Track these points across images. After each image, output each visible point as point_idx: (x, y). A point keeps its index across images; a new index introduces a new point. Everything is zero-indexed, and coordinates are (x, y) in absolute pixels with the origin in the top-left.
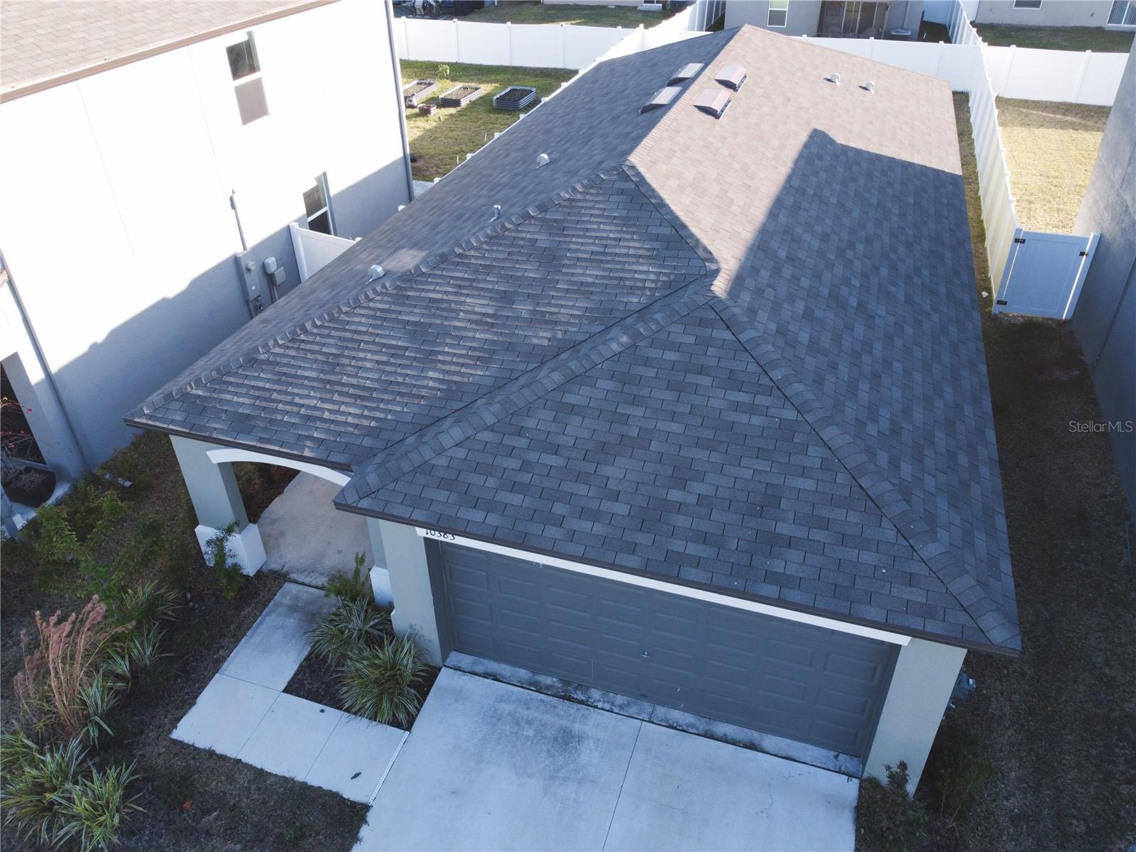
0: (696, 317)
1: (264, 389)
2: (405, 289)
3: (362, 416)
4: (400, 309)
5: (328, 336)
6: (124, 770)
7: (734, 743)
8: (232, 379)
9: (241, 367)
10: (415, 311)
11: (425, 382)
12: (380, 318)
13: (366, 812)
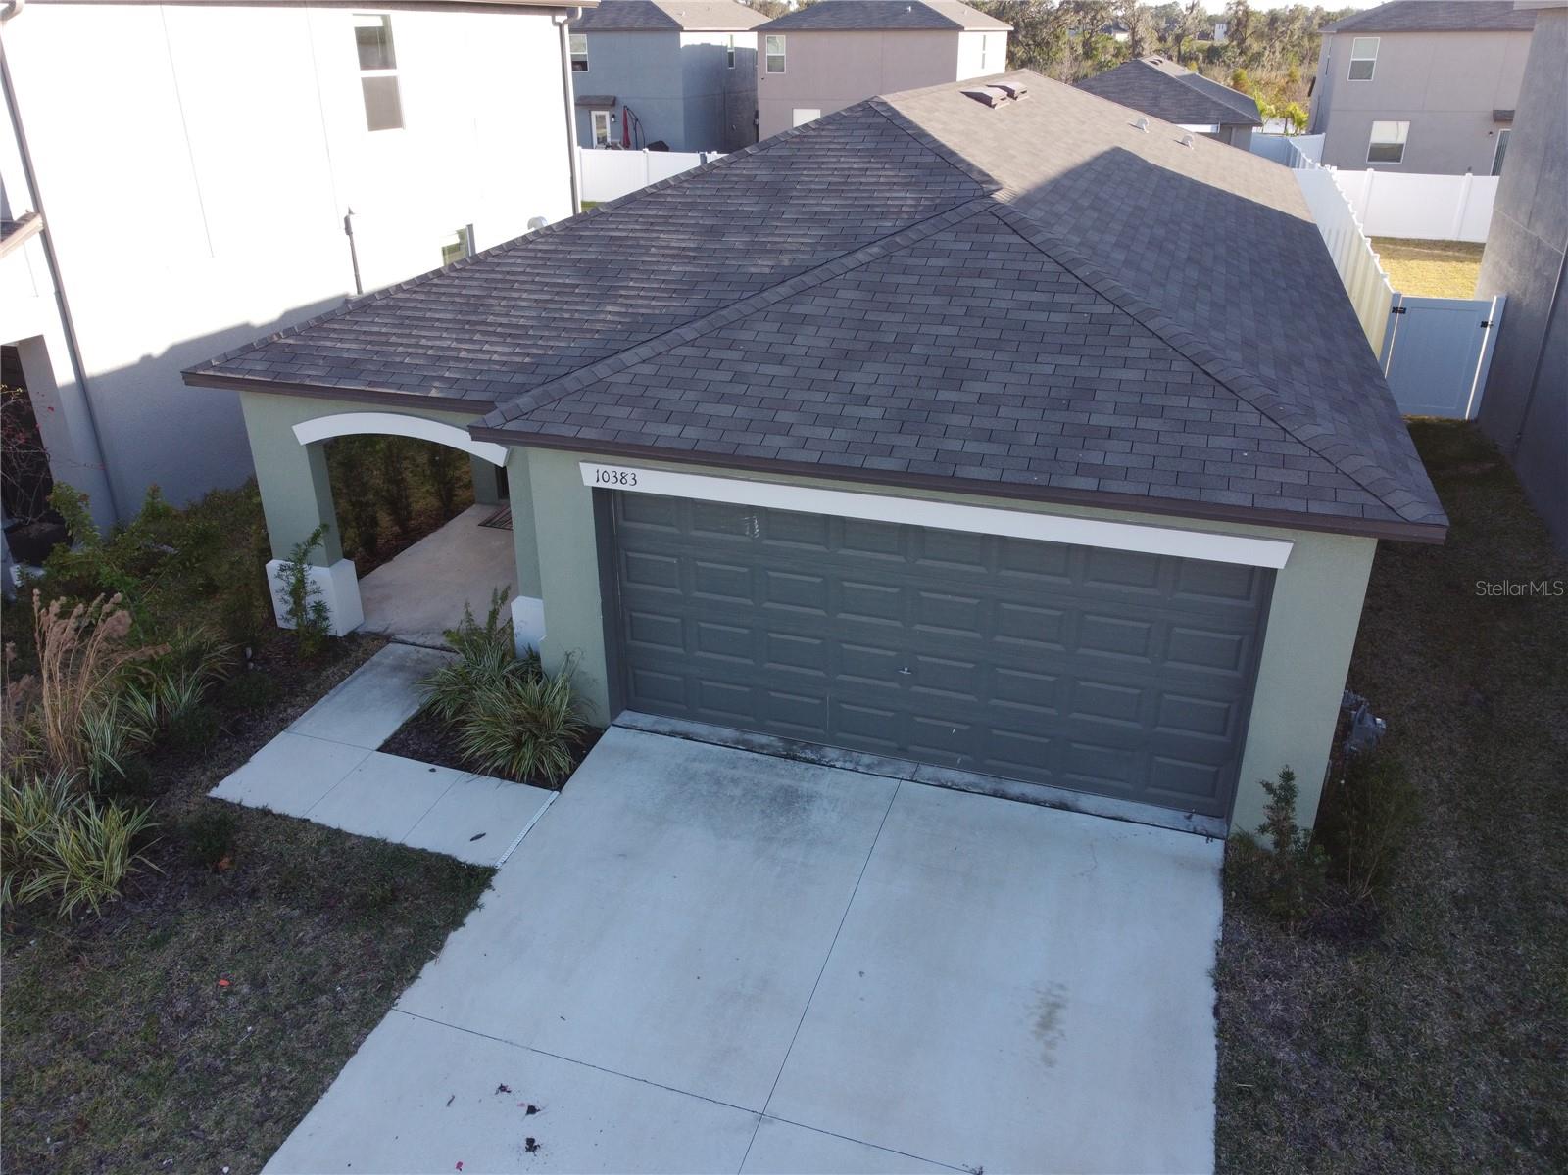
0: (972, 224)
1: (380, 333)
2: (578, 230)
3: (513, 353)
4: (569, 248)
5: (471, 278)
6: (135, 816)
7: (1036, 803)
8: (336, 326)
9: (349, 313)
10: (590, 249)
11: (602, 317)
12: (542, 258)
13: (491, 876)
